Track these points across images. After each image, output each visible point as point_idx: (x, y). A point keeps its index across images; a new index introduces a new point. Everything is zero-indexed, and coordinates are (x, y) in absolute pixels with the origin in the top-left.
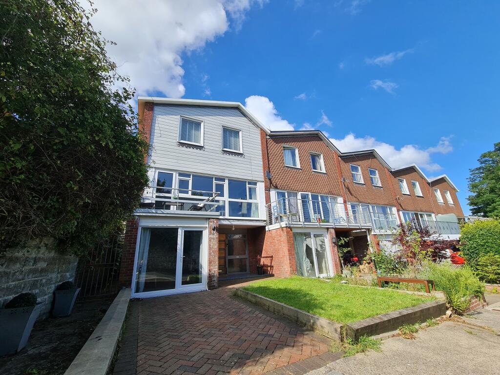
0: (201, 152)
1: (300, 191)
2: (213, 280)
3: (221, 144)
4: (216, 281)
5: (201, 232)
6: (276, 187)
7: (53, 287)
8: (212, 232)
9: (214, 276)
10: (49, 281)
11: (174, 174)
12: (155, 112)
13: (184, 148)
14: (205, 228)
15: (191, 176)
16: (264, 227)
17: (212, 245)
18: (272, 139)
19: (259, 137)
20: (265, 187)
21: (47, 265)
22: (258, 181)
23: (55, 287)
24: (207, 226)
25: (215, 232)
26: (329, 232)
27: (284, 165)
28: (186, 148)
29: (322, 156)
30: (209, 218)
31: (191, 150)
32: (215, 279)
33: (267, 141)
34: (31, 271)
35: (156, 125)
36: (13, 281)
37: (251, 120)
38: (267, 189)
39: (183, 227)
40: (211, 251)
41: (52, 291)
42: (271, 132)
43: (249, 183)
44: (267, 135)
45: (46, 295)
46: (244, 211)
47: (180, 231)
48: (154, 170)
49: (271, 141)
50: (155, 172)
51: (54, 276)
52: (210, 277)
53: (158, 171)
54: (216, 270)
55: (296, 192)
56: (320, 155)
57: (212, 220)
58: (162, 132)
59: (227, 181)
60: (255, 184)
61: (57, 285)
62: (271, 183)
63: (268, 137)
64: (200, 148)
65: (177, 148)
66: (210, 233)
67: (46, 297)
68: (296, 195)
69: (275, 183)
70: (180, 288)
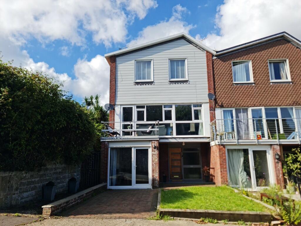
0: (152, 86)
1: (251, 107)
2: (155, 182)
3: (168, 76)
4: (157, 183)
5: (148, 149)
6: (222, 106)
7: (67, 180)
8: (154, 150)
9: (155, 180)
10: (64, 178)
11: (133, 107)
12: (117, 62)
13: (139, 86)
14: (150, 147)
15: (146, 107)
16: (209, 143)
17: (154, 159)
18: (219, 58)
19: (205, 60)
20: (210, 107)
21: (62, 170)
22: (203, 103)
23: (68, 180)
24: (151, 145)
25: (156, 150)
26: (272, 148)
27: (232, 83)
28: (141, 85)
29: (288, 61)
30: (152, 140)
31: (144, 86)
32: (157, 182)
33: (213, 62)
34: (54, 173)
35: (119, 72)
36: (48, 177)
37: (196, 46)
38: (212, 109)
39: (135, 147)
40: (153, 164)
41: (67, 181)
42: (217, 52)
43: (195, 106)
44: (213, 56)
45: (64, 183)
46: (192, 129)
47: (133, 149)
48: (120, 106)
49: (218, 61)
50: (121, 108)
51: (67, 175)
52: (154, 180)
53: (122, 107)
54: (157, 176)
55: (246, 108)
56: (285, 61)
57: (153, 142)
58: (123, 77)
59: (174, 107)
60: (201, 106)
61: (69, 179)
62: (216, 102)
63: (215, 58)
64: (151, 83)
65: (134, 87)
66: (153, 151)
67: (65, 184)
68: (245, 111)
69: (221, 103)
70: (135, 186)
